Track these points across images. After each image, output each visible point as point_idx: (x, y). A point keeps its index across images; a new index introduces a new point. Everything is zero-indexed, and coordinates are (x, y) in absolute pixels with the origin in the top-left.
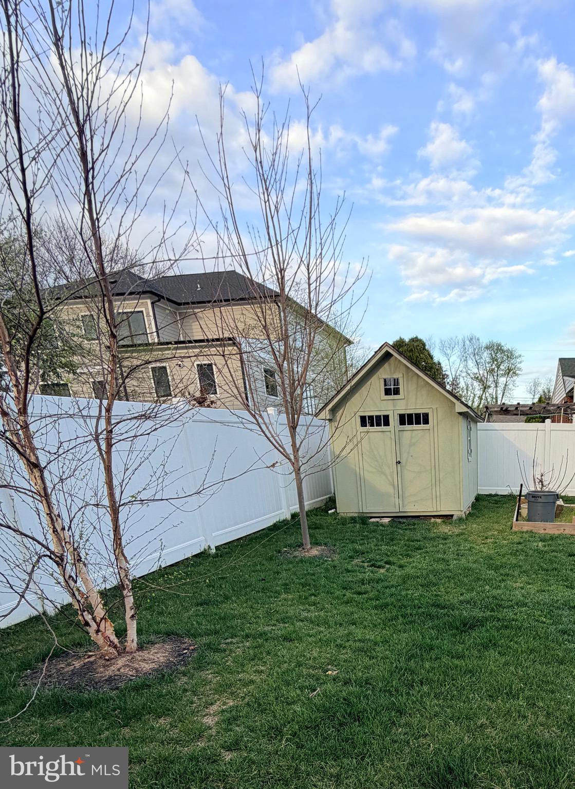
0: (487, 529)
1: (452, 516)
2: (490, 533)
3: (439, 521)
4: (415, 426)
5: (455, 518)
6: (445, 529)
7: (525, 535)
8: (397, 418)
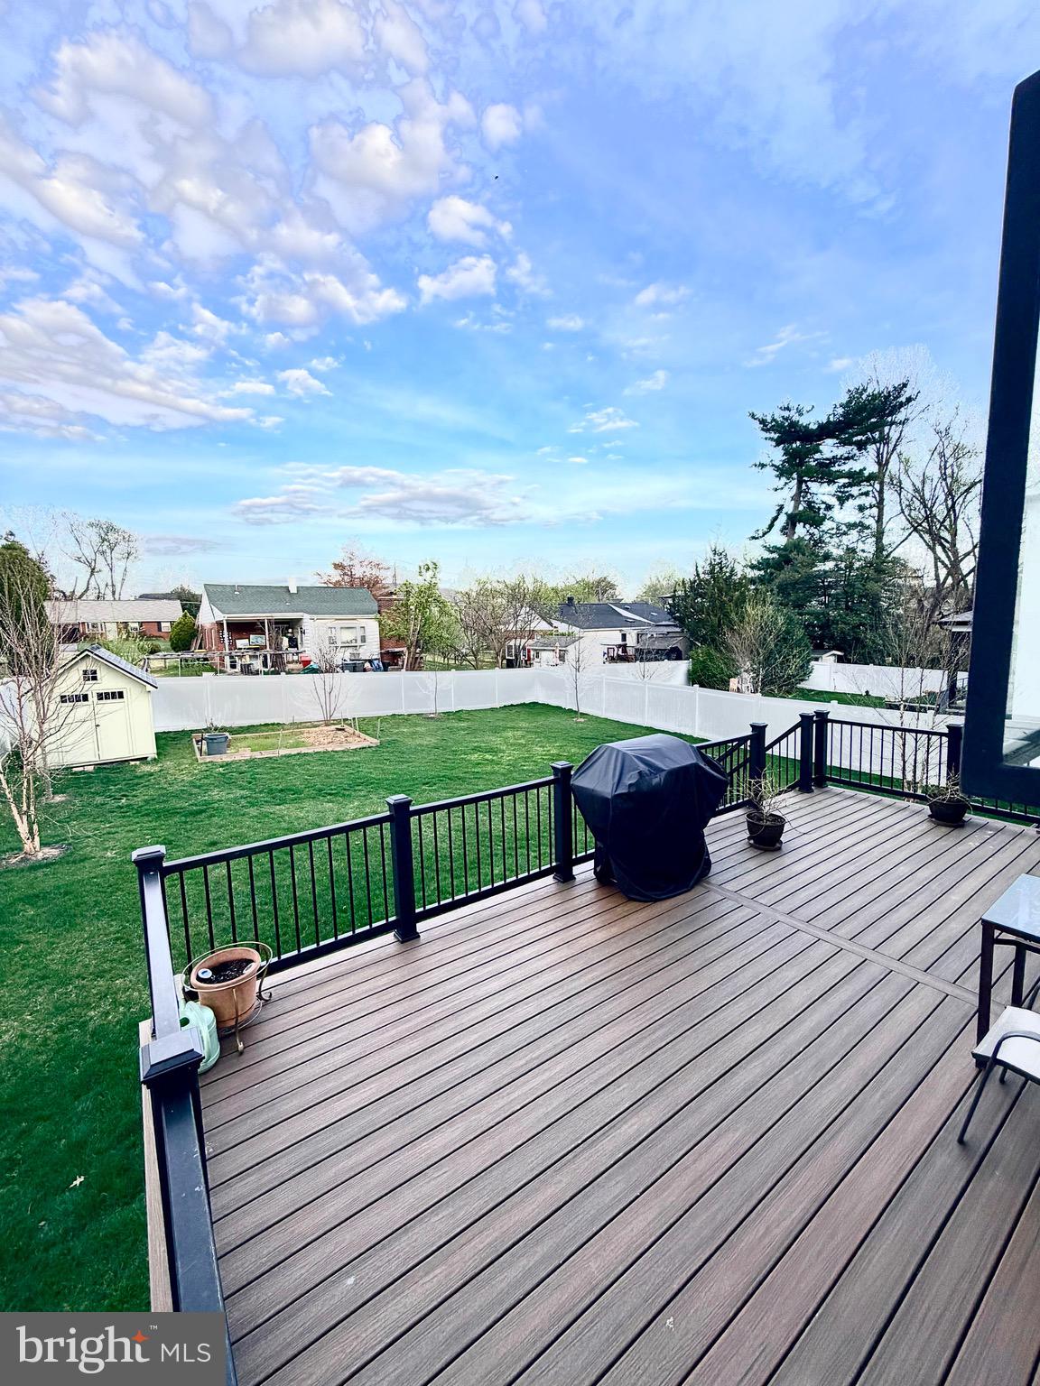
0: (179, 765)
1: (146, 758)
2: (183, 767)
3: (138, 763)
4: (111, 701)
5: (149, 759)
6: (147, 768)
7: (209, 765)
8: (95, 696)
